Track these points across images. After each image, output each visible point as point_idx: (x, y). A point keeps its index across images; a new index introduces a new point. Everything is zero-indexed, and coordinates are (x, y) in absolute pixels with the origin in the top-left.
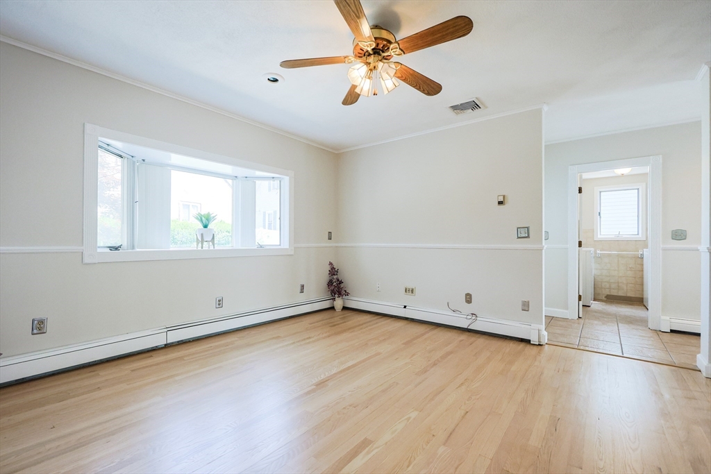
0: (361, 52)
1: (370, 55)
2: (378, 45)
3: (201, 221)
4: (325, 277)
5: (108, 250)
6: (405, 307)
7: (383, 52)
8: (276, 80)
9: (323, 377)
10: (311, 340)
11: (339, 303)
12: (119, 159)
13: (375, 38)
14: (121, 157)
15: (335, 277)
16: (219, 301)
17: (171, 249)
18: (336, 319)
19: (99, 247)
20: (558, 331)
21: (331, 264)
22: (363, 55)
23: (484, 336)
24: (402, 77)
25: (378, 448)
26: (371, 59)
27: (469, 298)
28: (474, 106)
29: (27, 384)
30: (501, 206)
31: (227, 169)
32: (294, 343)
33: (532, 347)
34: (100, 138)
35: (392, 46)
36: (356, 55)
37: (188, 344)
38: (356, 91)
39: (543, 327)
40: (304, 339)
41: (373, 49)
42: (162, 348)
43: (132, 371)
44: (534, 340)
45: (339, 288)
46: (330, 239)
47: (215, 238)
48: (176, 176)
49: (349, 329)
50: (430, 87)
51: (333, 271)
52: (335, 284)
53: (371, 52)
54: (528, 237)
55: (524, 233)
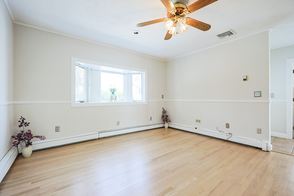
0: (171, 15)
1: (174, 16)
2: (178, 11)
3: (112, 91)
4: (161, 114)
5: (79, 102)
6: (196, 128)
7: (181, 14)
8: (137, 33)
9: (156, 156)
10: (154, 140)
11: (166, 125)
12: (83, 69)
13: (176, 8)
14: (84, 68)
15: (165, 114)
16: (118, 122)
17: (101, 102)
18: (165, 132)
19: (76, 101)
20: (279, 145)
21: (163, 108)
22: (171, 16)
23: (236, 144)
24: (191, 24)
25: (176, 192)
26: (175, 18)
27: (228, 126)
28: (230, 33)
29: (54, 149)
30: (245, 81)
31: (122, 71)
32: (146, 141)
33: (263, 152)
34: (76, 62)
35: (184, 10)
36: (168, 17)
37: (106, 139)
38: (169, 33)
39: (270, 142)
40: (150, 140)
41: (176, 13)
42: (97, 139)
43: (86, 147)
44: (264, 148)
45: (166, 119)
46: (163, 98)
47: (117, 98)
48: (102, 74)
49: (170, 137)
50: (205, 27)
51: (164, 112)
52: (165, 117)
53: (175, 15)
54: (261, 96)
55: (259, 94)
